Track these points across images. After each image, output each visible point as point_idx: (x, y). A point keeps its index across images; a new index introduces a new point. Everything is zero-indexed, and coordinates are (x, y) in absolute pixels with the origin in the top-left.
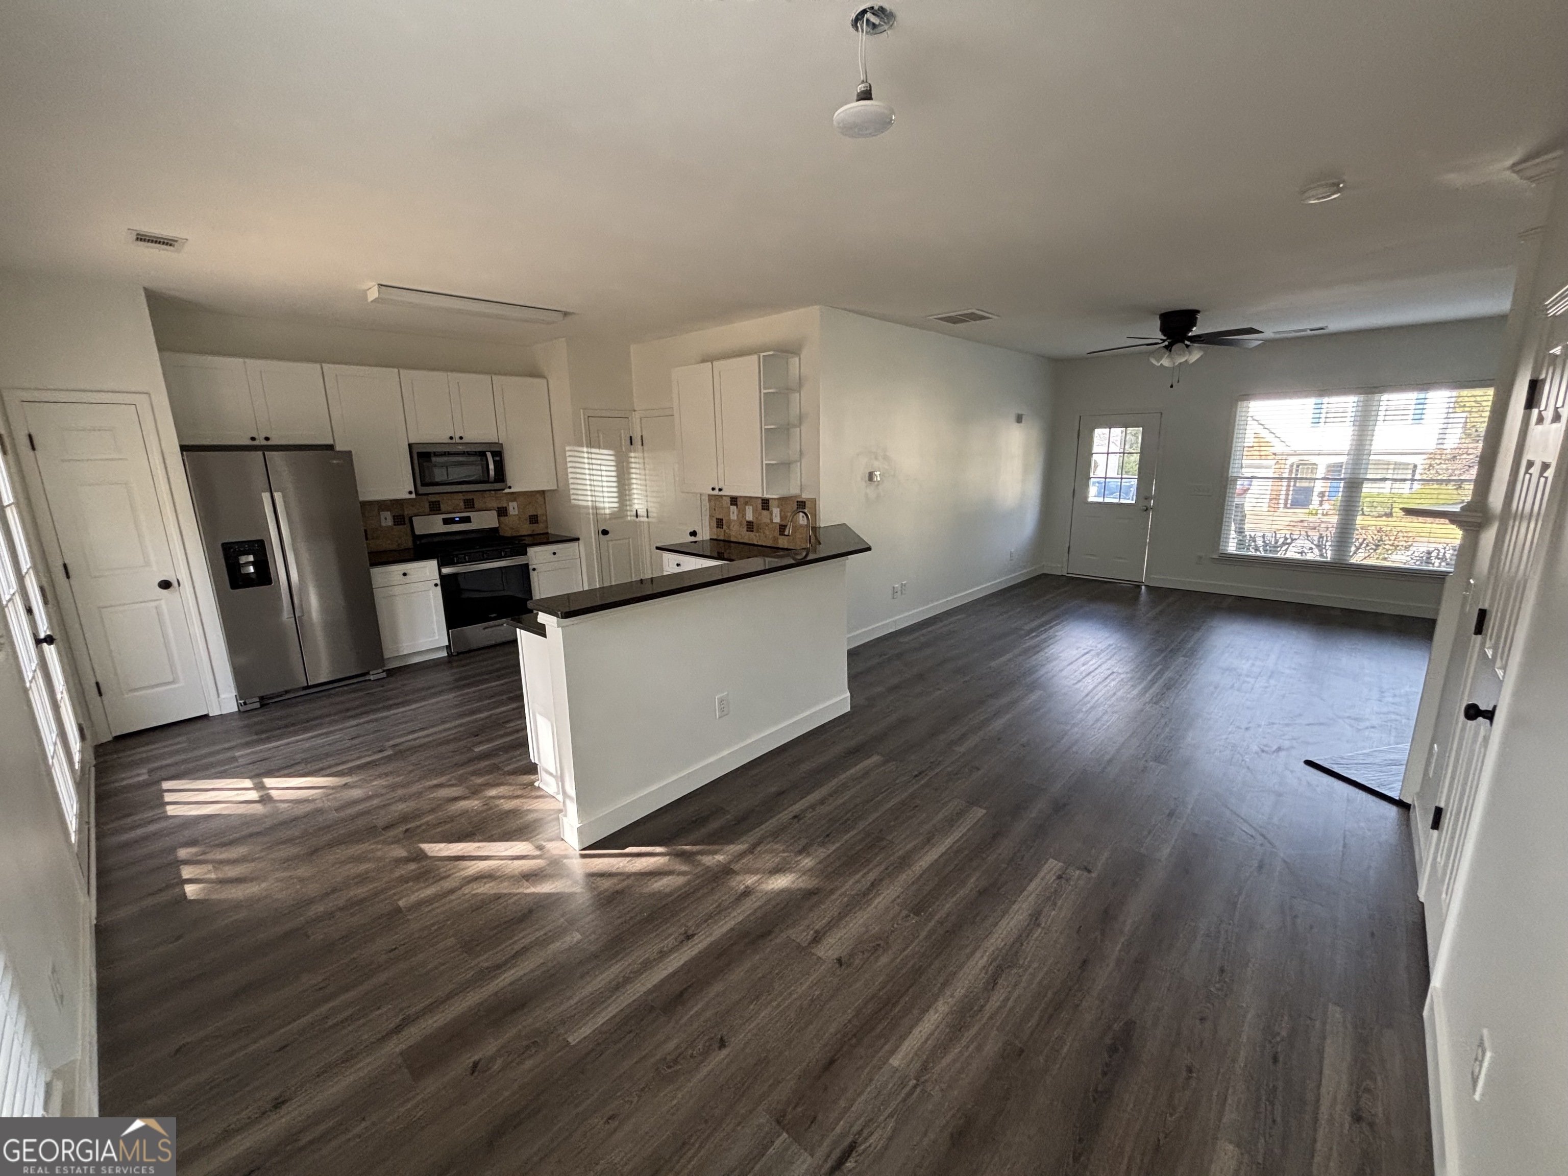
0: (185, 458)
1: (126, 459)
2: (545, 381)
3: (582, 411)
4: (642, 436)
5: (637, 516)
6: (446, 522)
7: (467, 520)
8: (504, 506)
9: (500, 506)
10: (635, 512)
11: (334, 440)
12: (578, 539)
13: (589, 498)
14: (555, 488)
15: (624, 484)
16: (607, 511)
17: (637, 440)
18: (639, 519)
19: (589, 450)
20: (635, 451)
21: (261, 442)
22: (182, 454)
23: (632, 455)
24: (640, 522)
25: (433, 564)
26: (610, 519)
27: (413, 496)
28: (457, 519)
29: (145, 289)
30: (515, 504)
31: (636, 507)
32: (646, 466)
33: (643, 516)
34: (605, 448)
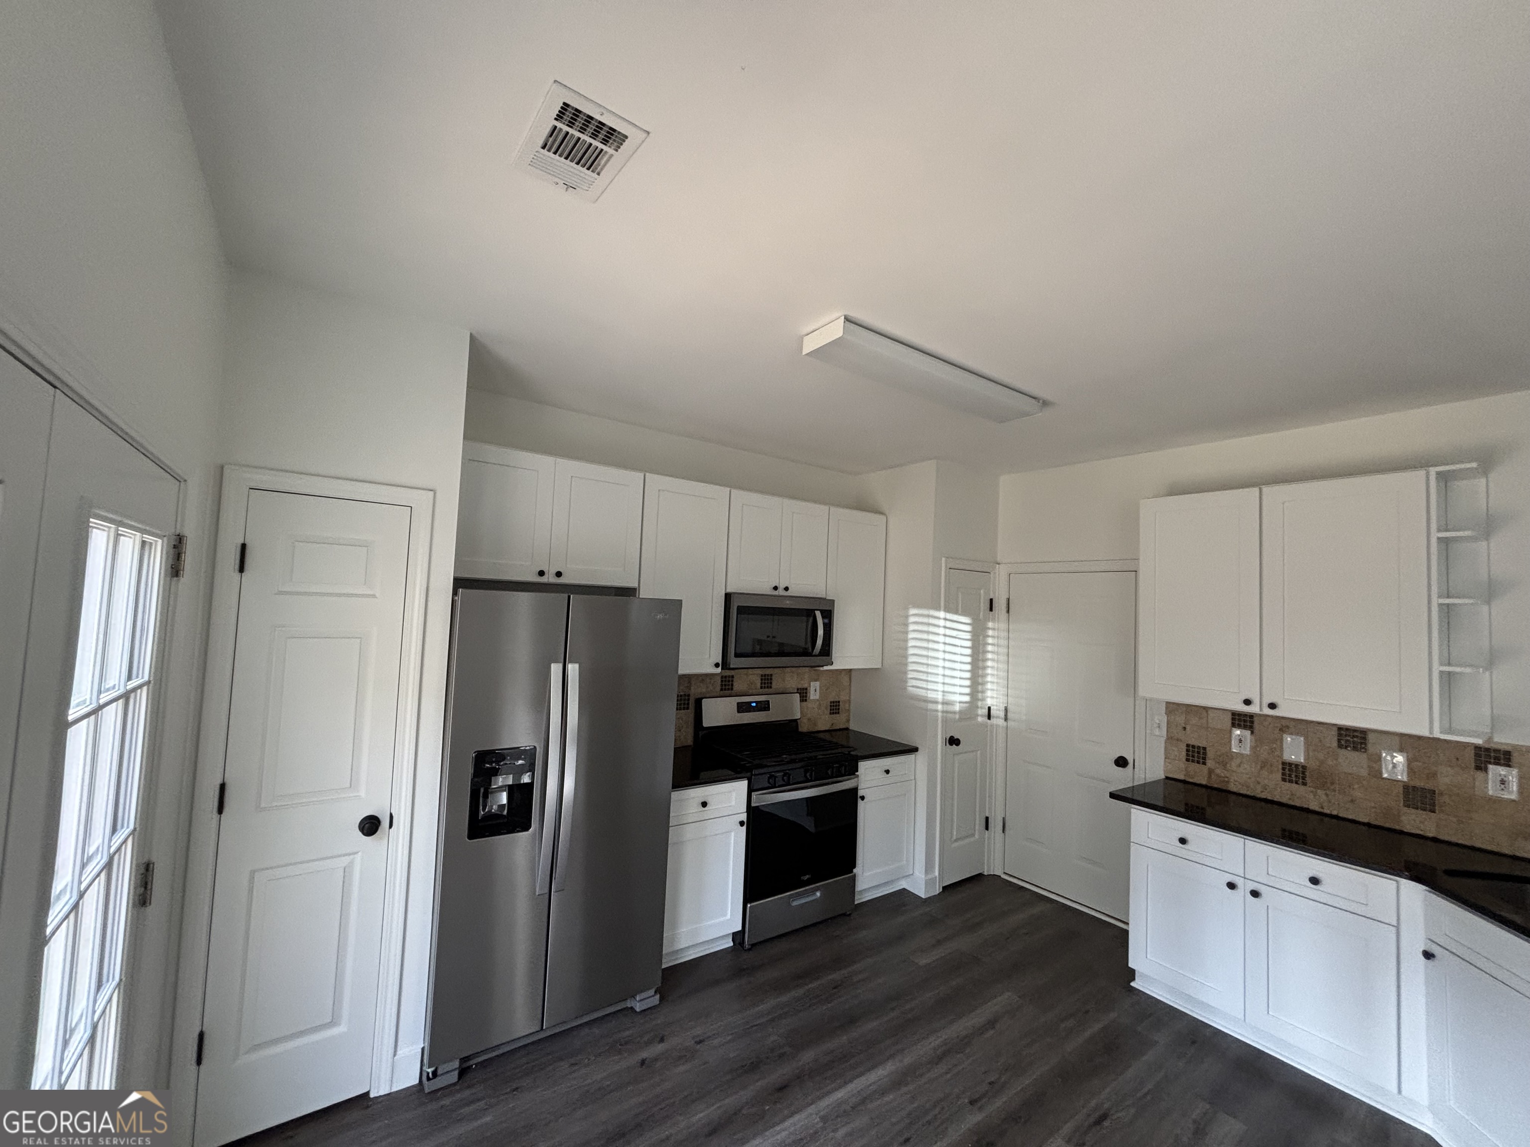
0: (458, 599)
1: (374, 596)
2: (883, 518)
3: (943, 559)
4: (1008, 600)
5: (989, 717)
6: (743, 708)
7: (764, 706)
8: (806, 686)
9: (800, 687)
10: (986, 711)
11: (639, 585)
12: (914, 750)
13: (940, 687)
14: (879, 666)
15: (978, 668)
16: (957, 708)
17: (1000, 605)
18: (994, 721)
19: (949, 616)
20: (993, 620)
21: (549, 578)
22: (455, 593)
23: (990, 625)
24: (992, 725)
25: (741, 787)
26: (960, 719)
27: (719, 670)
28: (754, 704)
29: (472, 338)
30: (817, 684)
31: (989, 702)
32: (1012, 643)
33: (998, 717)
34: (964, 614)
